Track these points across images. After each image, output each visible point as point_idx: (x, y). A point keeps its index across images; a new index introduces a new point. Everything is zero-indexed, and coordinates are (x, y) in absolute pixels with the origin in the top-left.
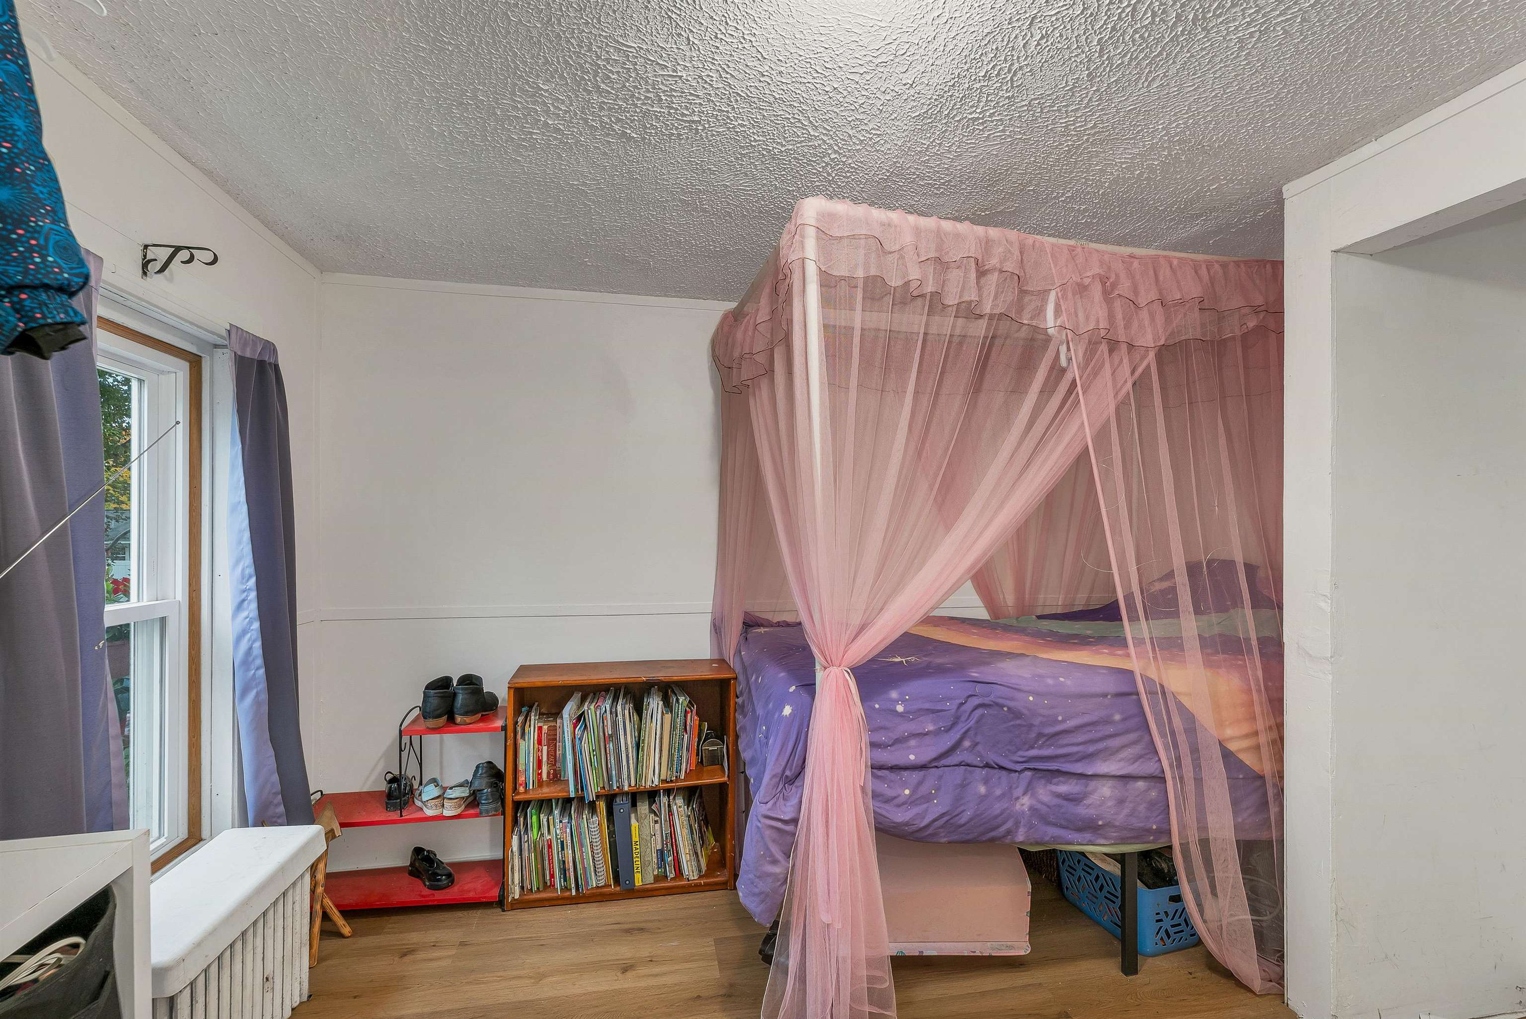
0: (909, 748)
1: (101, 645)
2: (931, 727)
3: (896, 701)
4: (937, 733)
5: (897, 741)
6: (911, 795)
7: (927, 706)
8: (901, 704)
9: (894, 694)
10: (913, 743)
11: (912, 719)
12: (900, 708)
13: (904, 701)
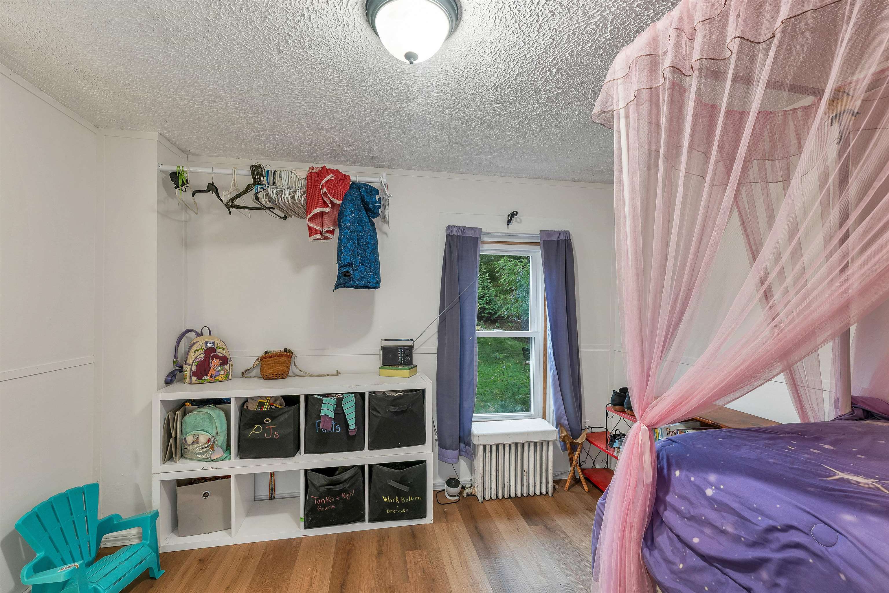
0: (702, 532)
1: (470, 338)
2: (729, 529)
3: (711, 485)
4: (736, 539)
5: (691, 518)
6: (681, 571)
7: (735, 505)
8: (713, 490)
9: (713, 478)
10: (708, 531)
11: (715, 509)
12: (709, 492)
13: (718, 488)
